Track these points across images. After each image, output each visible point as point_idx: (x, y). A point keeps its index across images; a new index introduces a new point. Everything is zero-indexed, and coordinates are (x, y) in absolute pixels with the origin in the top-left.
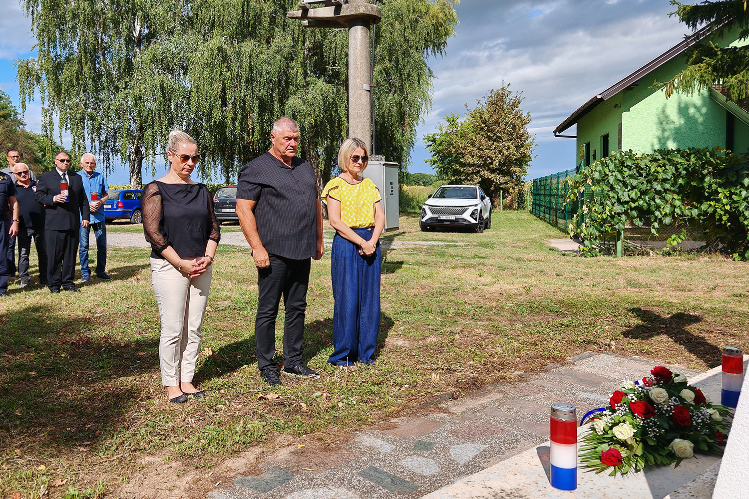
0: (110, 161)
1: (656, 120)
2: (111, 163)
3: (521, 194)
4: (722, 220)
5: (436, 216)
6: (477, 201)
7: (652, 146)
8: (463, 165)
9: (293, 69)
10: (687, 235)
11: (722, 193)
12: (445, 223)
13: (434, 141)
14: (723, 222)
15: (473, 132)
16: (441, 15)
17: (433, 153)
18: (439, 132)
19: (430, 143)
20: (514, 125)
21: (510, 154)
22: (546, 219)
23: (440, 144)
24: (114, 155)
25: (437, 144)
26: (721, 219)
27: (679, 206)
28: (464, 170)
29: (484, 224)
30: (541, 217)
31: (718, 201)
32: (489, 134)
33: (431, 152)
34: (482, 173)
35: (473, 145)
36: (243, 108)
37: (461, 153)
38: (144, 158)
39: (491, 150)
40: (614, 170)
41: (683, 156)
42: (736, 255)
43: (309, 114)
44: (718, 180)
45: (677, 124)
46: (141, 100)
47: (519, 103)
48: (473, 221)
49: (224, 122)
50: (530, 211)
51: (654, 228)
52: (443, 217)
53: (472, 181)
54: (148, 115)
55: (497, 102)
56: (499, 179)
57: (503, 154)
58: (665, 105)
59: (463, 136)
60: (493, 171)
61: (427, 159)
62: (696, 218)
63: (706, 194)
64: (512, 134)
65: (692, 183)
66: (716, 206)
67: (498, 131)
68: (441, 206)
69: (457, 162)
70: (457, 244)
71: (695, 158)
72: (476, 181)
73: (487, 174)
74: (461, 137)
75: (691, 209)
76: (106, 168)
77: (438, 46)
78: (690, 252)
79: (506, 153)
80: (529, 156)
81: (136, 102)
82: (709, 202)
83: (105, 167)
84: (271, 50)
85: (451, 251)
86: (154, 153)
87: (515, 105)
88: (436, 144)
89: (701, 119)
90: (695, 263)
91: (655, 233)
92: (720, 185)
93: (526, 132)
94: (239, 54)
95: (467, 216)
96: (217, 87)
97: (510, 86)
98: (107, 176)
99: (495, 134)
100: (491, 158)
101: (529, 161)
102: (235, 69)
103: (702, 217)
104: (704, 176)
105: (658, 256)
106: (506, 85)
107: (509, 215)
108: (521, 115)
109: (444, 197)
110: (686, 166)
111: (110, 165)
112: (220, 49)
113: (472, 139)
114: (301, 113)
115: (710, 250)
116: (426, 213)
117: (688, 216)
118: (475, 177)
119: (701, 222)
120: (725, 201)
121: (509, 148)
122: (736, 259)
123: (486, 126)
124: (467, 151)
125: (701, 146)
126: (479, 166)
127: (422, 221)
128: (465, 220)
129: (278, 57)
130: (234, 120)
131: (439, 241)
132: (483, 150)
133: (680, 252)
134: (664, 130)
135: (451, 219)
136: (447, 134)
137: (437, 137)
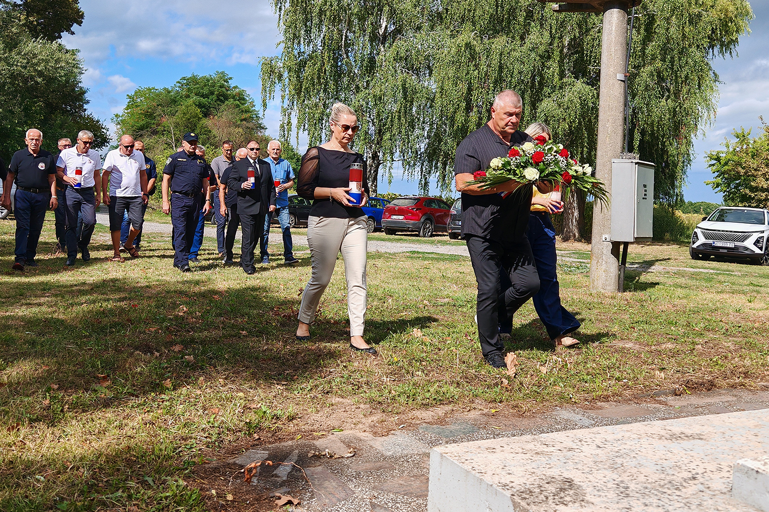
5: (710, 241)
12: (721, 251)
13: (718, 159)
15: (768, 150)
17: (716, 174)
18: (725, 149)
23: (726, 164)
33: (714, 172)
37: (753, 175)
38: (381, 163)
43: (564, 119)
48: (757, 251)
52: (719, 244)
54: (388, 117)
61: (709, 181)
68: (717, 231)
69: (747, 186)
70: (732, 273)
74: (753, 156)
77: (727, 45)
81: (376, 102)
84: (525, 47)
85: (722, 278)
86: (392, 158)
88: (720, 163)
94: (488, 52)
95: (749, 243)
96: (463, 87)
102: (484, 68)
112: (468, 45)
116: (698, 238)
124: (760, 173)
127: (693, 246)
128: (746, 249)
131: (710, 269)
135: (728, 246)
136: (735, 152)
137: (723, 155)
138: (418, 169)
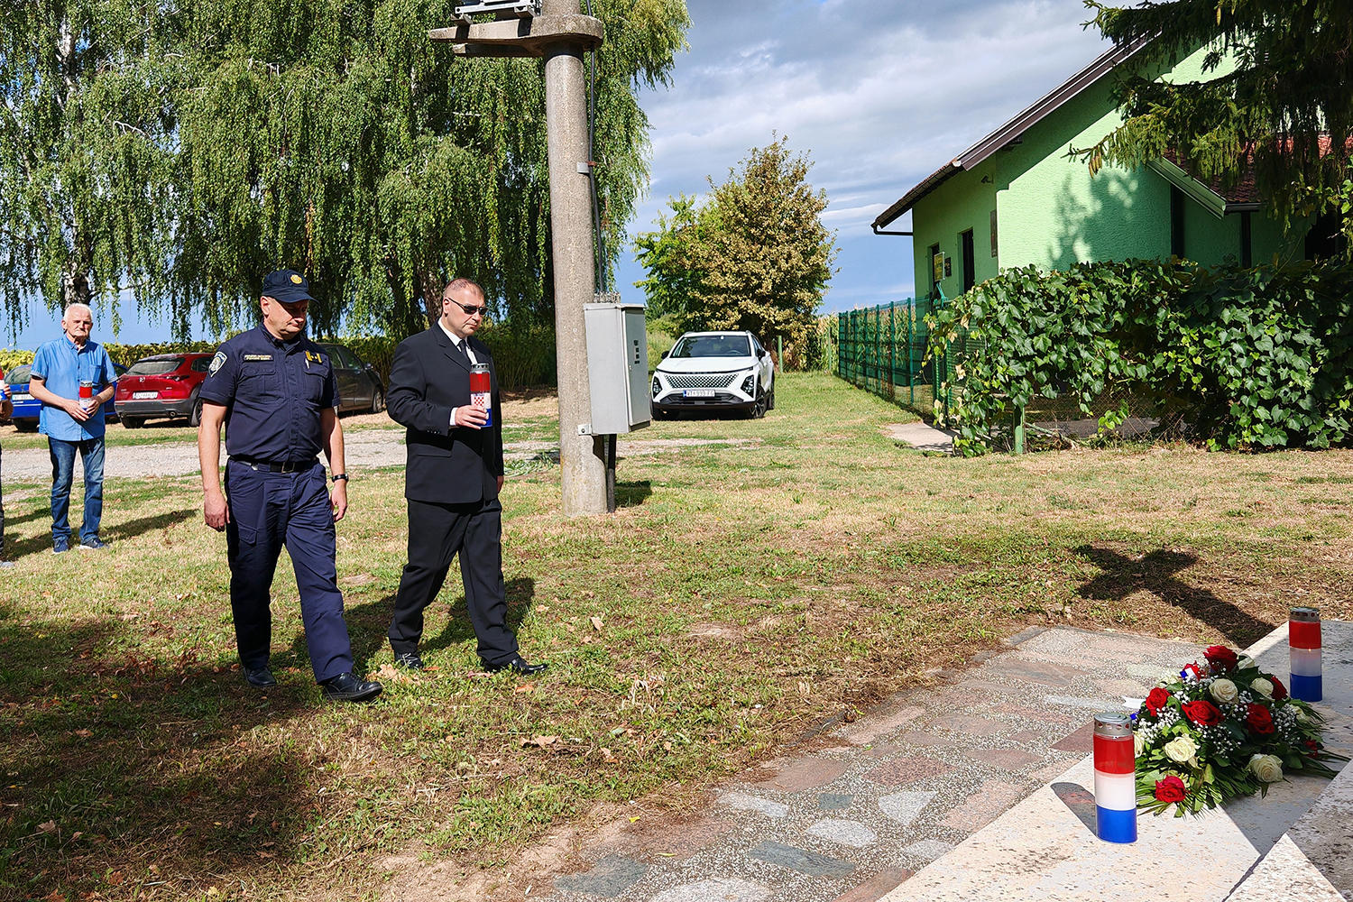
0: (20, 305)
1: (1053, 204)
2: (23, 309)
3: (812, 341)
4: (1192, 384)
5: (679, 390)
6: (752, 360)
7: (1050, 251)
8: (706, 290)
9: (390, 118)
10: (1130, 410)
11: (1187, 337)
12: (696, 403)
13: (651, 246)
14: (1194, 388)
15: (722, 228)
16: (658, 11)
17: (650, 269)
18: (659, 230)
19: (644, 250)
20: (798, 214)
21: (792, 268)
22: (868, 387)
23: (662, 253)
24: (28, 293)
25: (657, 252)
26: (1190, 383)
27: (1115, 361)
28: (709, 299)
29: (764, 401)
30: (858, 383)
31: (1181, 350)
32: (753, 231)
33: (646, 267)
34: (742, 304)
35: (723, 252)
36: (293, 196)
37: (703, 269)
38: (93, 296)
39: (758, 261)
40: (1006, 301)
41: (1118, 274)
42: (1211, 442)
43: (426, 206)
44: (1179, 314)
45: (1090, 211)
46: (84, 182)
47: (804, 171)
48: (747, 398)
49: (254, 221)
50: (835, 372)
51: (1083, 401)
52: (693, 393)
53: (725, 320)
54: (101, 213)
55: (765, 172)
56: (774, 314)
57: (779, 269)
58: (1069, 179)
59: (705, 236)
60: (762, 300)
61: (640, 281)
62: (1144, 380)
63: (1160, 339)
64: (793, 231)
65: (1136, 321)
66: (1180, 360)
67: (768, 225)
68: (688, 373)
69: (695, 284)
70: (727, 442)
71: (1140, 278)
72: (732, 320)
73: (753, 307)
74: (701, 238)
75: (1135, 365)
76: (13, 318)
77: (656, 70)
78: (1135, 438)
79: (784, 266)
80: (827, 271)
81: (75, 186)
82: (1165, 354)
83: (11, 317)
84: (346, 84)
85: (724, 455)
86: (116, 286)
87: (796, 177)
88: (654, 252)
89: (1128, 202)
90: (1149, 460)
91: (1087, 411)
92: (1183, 323)
93: (819, 225)
94: (283, 93)
95: (735, 389)
96: (242, 156)
97: (787, 142)
98: (15, 335)
99: (763, 232)
100: (758, 276)
101: (827, 279)
102: (275, 121)
103: (1154, 379)
104: (1155, 309)
105: (1084, 448)
106: (779, 140)
107: (798, 380)
108: (809, 194)
109: (689, 356)
110: (1125, 290)
111: (20, 313)
112: (244, 84)
113: (722, 242)
114: (410, 203)
115: (1168, 435)
116: (660, 386)
117: (1130, 377)
118: (730, 312)
119: (1153, 387)
120: (1192, 350)
121: (790, 256)
122: (1213, 449)
123: (746, 216)
124: (713, 265)
125: (1145, 256)
126: (736, 291)
127: (655, 400)
128: (731, 396)
129: (362, 98)
130: (275, 219)
131: (694, 437)
132: (742, 262)
133: (1119, 440)
134: (1067, 223)
135: (706, 395)
136: (674, 234)
137: (656, 239)
138: (166, 301)
